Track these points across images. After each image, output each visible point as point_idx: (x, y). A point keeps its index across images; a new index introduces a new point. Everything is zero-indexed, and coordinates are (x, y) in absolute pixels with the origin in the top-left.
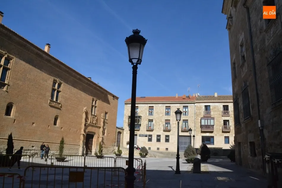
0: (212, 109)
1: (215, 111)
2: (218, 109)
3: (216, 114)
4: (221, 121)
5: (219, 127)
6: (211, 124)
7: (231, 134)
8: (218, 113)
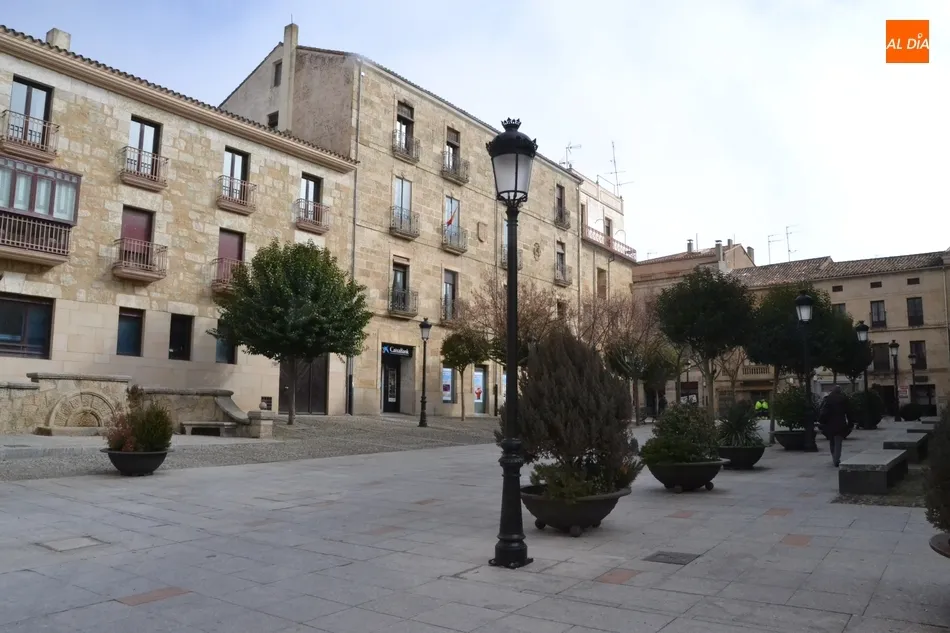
0: (65, 118)
1: (82, 137)
2: (101, 132)
3: (86, 160)
4: (108, 205)
5: (91, 245)
6: (57, 215)
7: (158, 300)
8: (100, 152)
